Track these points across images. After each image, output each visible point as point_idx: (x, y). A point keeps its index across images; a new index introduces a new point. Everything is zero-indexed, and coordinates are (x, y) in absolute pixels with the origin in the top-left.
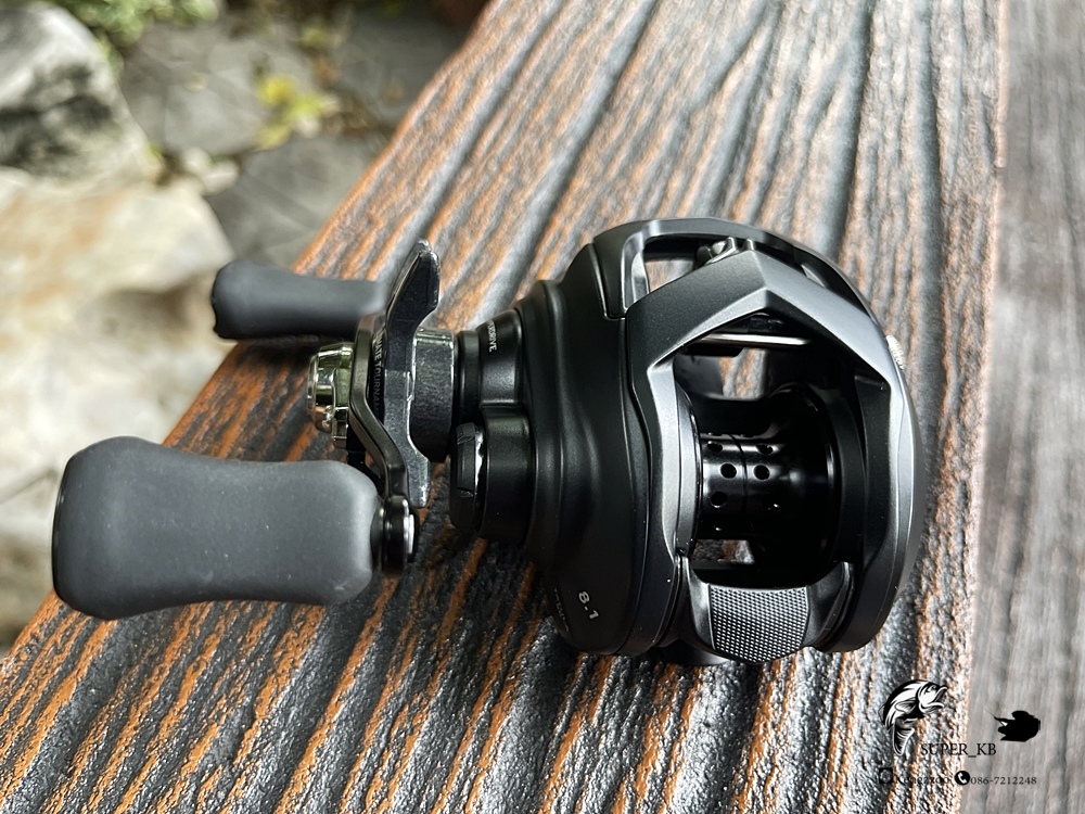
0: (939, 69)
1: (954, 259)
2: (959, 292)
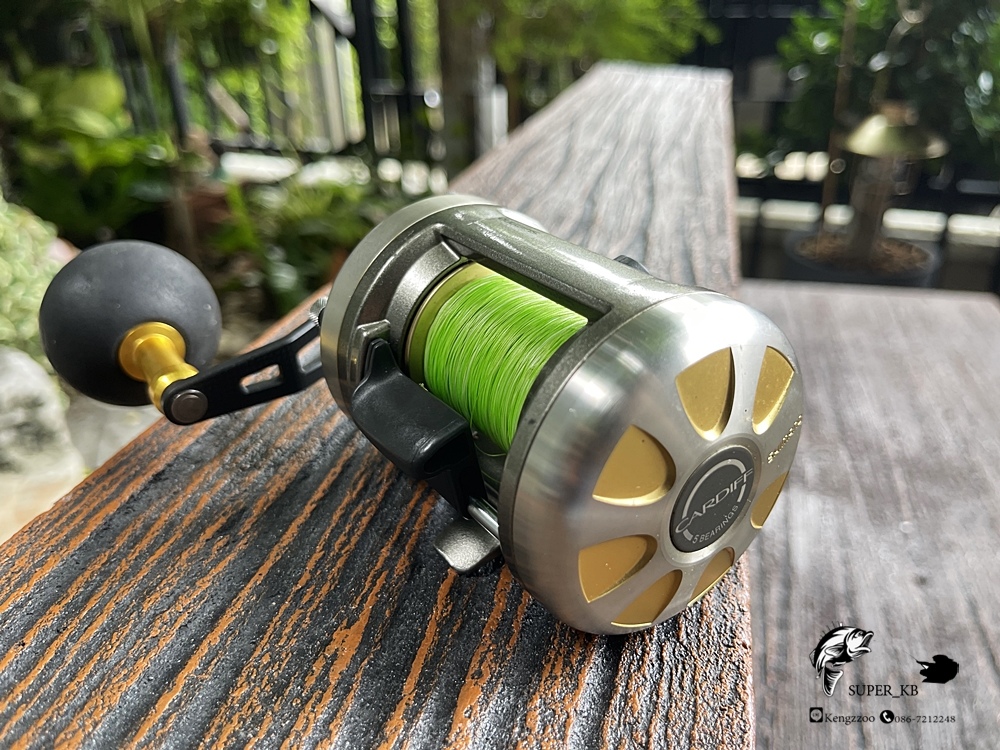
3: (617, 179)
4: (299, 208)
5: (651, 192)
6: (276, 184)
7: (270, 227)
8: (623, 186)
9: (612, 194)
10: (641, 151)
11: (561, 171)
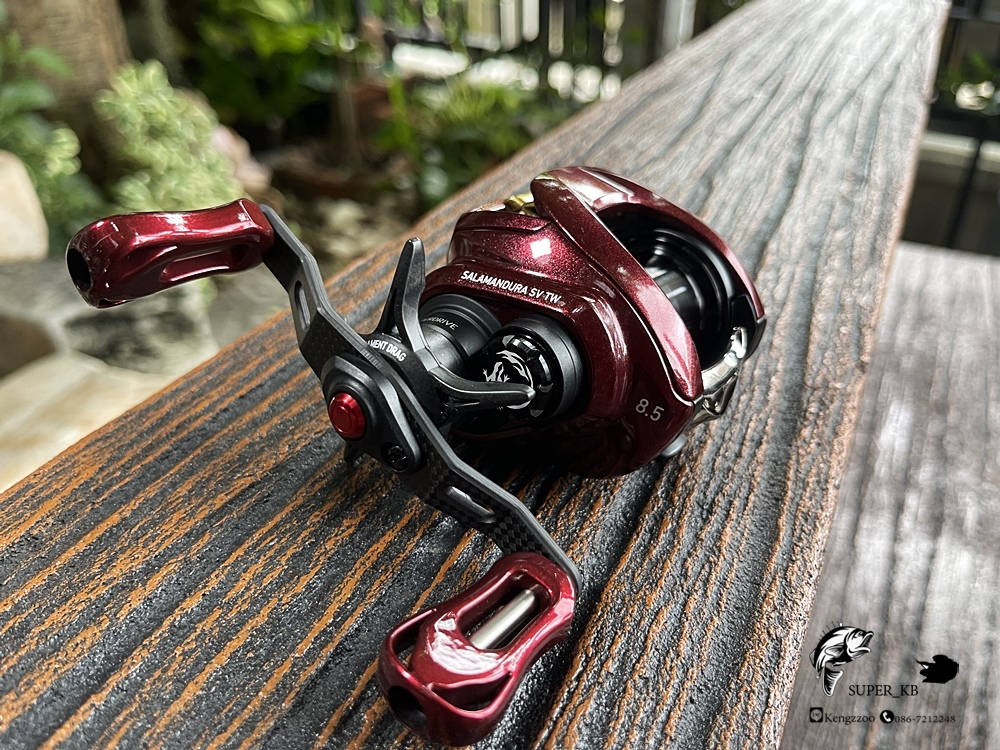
0: (820, 284)
1: (806, 432)
3: (755, 147)
4: (461, 110)
6: (440, 82)
7: (429, 128)
8: (760, 160)
10: (805, 102)
11: (685, 130)
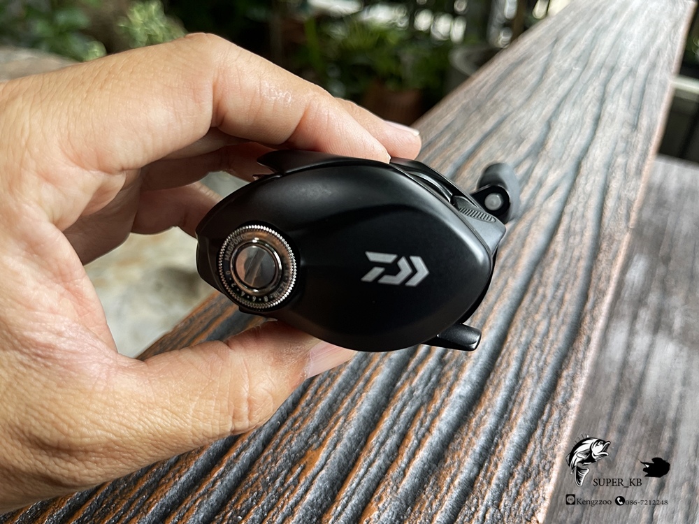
0: (608, 187)
1: (601, 256)
2: (600, 268)
3: (574, 104)
4: (355, 42)
5: (597, 120)
6: (341, 19)
7: (333, 53)
9: (566, 119)
